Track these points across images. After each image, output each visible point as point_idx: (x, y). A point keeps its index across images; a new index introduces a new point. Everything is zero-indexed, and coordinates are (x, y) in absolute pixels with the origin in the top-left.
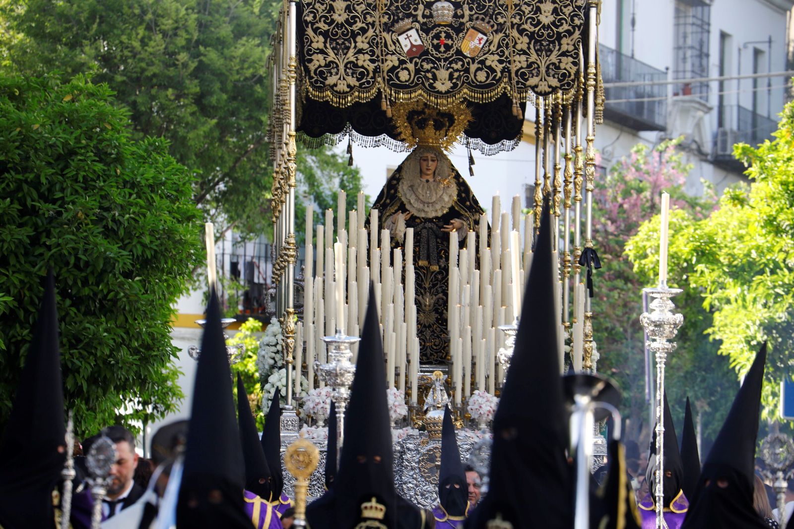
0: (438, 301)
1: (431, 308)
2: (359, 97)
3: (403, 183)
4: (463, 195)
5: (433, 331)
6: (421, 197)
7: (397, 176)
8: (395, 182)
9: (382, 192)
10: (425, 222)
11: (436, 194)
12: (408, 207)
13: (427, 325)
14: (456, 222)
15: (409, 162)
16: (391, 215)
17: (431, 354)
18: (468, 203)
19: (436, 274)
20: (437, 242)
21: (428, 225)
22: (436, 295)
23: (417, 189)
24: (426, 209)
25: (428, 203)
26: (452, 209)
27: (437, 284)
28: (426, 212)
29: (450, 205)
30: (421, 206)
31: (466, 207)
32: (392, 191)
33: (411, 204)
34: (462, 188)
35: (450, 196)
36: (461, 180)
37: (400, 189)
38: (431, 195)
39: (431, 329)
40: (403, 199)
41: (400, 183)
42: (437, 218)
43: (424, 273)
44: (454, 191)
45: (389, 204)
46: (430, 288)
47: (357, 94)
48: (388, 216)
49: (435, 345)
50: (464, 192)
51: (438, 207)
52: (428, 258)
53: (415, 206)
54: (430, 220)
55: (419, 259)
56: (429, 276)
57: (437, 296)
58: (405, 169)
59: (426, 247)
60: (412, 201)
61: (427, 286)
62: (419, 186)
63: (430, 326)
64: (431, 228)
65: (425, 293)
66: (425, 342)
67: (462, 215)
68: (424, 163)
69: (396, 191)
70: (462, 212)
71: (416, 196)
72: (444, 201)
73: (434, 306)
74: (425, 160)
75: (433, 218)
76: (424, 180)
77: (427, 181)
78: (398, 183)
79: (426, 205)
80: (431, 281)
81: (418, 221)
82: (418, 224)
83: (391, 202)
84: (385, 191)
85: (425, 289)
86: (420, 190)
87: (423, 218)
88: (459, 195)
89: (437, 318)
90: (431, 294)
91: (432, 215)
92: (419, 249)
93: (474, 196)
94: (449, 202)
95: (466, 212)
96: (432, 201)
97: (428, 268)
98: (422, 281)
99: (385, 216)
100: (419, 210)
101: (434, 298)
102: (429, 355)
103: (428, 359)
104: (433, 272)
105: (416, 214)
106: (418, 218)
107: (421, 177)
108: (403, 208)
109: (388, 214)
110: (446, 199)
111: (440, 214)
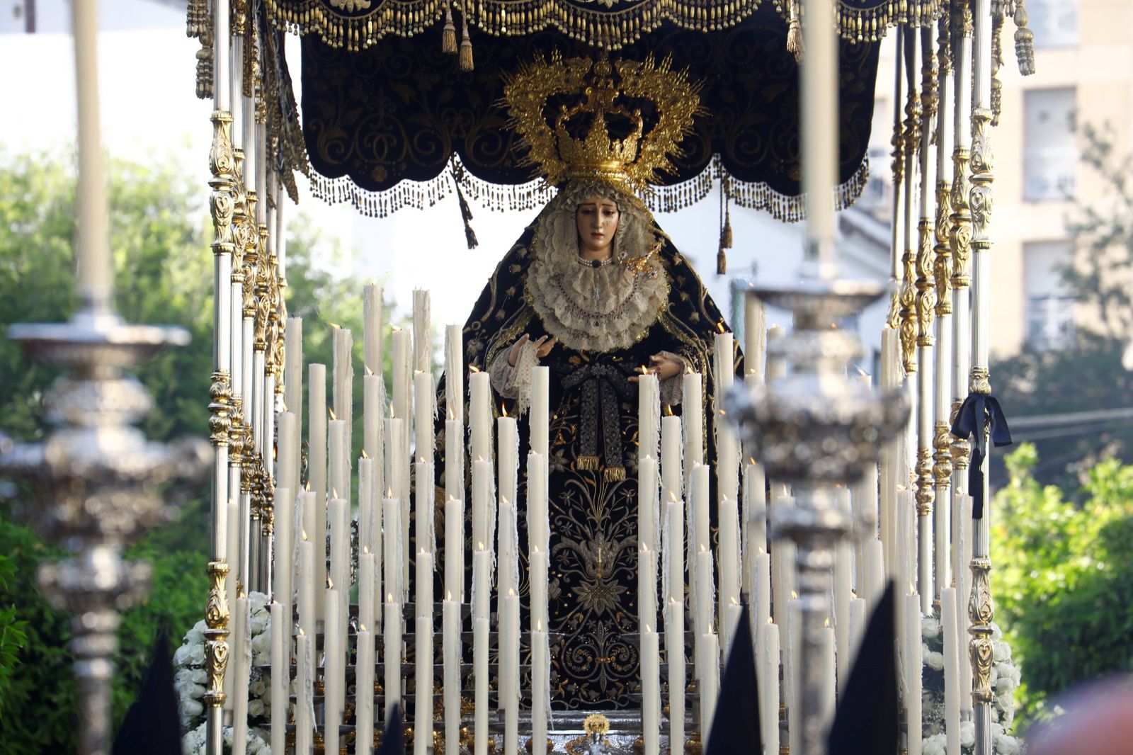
0: (626, 553)
1: (609, 571)
2: (395, 23)
3: (536, 270)
4: (684, 297)
5: (614, 628)
6: (580, 301)
7: (523, 252)
8: (517, 268)
9: (487, 292)
10: (591, 364)
11: (617, 294)
12: (548, 326)
13: (599, 613)
14: (666, 360)
15: (549, 219)
16: (506, 346)
17: (611, 685)
18: (696, 316)
19: (620, 488)
20: (622, 412)
21: (599, 369)
22: (619, 540)
23: (570, 284)
24: (594, 331)
25: (598, 316)
26: (656, 329)
27: (623, 512)
28: (593, 339)
29: (650, 322)
30: (580, 324)
31: (692, 324)
32: (512, 291)
33: (556, 319)
34: (681, 280)
35: (651, 298)
36: (678, 261)
37: (529, 285)
38: (604, 298)
39: (609, 623)
40: (538, 308)
41: (530, 271)
42: (619, 352)
43: (591, 487)
44: (660, 286)
45: (503, 321)
46: (605, 524)
47: (389, 13)
48: (498, 349)
49: (618, 661)
50: (685, 289)
51: (623, 324)
52: (600, 450)
53: (567, 323)
54: (605, 358)
55: (578, 454)
56: (603, 491)
57: (624, 542)
58: (541, 235)
59: (594, 422)
60: (558, 313)
61: (598, 517)
62: (575, 274)
63: (605, 616)
64: (606, 377)
65: (594, 534)
66: (594, 656)
67: (682, 344)
68: (586, 220)
69: (521, 290)
70: (682, 337)
71: (569, 300)
72: (637, 310)
73: (616, 566)
74: (587, 212)
75: (610, 354)
76: (588, 261)
77: (596, 264)
78: (524, 271)
79: (592, 322)
80: (609, 505)
81: (574, 360)
82: (575, 369)
83: (507, 317)
84: (494, 291)
85: (594, 524)
86: (577, 286)
87: (586, 353)
88: (673, 297)
89: (623, 596)
90: (609, 537)
91: (608, 344)
92: (578, 428)
93: (708, 298)
94: (648, 313)
95: (691, 336)
96: (608, 311)
97: (599, 476)
98: (587, 505)
99: (493, 350)
100: (577, 334)
101: (617, 547)
102: (604, 687)
103: (603, 696)
104: (612, 485)
105: (568, 342)
106: (574, 353)
107: (581, 254)
108: (536, 330)
109: (499, 344)
110: (642, 305)
111: (626, 343)
